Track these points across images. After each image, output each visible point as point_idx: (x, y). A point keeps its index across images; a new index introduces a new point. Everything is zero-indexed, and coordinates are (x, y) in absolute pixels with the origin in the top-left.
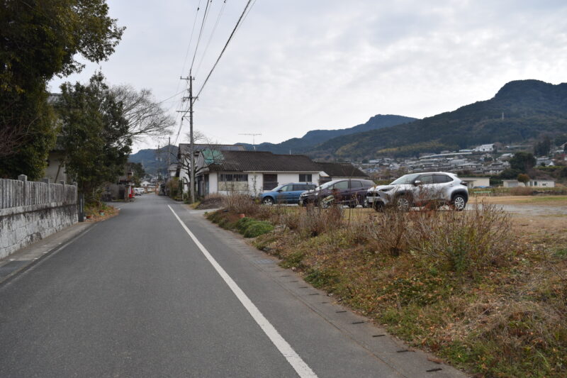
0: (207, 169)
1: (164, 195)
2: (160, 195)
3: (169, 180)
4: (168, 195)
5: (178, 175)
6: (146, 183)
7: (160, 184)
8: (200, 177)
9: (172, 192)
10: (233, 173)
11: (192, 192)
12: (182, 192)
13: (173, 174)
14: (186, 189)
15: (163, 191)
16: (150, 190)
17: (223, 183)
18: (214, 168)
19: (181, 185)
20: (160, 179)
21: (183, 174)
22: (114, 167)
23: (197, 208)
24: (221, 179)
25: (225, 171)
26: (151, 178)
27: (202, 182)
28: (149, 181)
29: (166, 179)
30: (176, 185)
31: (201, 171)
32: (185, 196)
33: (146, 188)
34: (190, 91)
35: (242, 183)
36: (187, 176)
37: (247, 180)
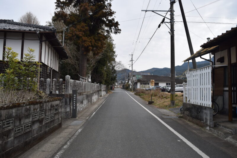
0: (137, 81)
1: (124, 89)
2: (122, 89)
3: (125, 84)
4: (125, 89)
5: (128, 82)
6: (116, 84)
7: (122, 85)
8: (135, 83)
9: (126, 87)
10: (145, 82)
11: (132, 88)
12: (129, 88)
13: (127, 82)
14: (131, 87)
15: (123, 87)
16: (118, 87)
17: (141, 85)
18: (139, 81)
19: (129, 85)
20: (122, 83)
21: (130, 82)
22: (113, 81)
23: (133, 92)
24: (141, 84)
25: (142, 82)
26: (118, 82)
27: (135, 85)
28: (117, 83)
29: (124, 83)
30: (128, 85)
31: (135, 81)
32: (130, 89)
33: (117, 86)
34: (132, 59)
35: (148, 86)
36: (131, 83)
37: (149, 84)
